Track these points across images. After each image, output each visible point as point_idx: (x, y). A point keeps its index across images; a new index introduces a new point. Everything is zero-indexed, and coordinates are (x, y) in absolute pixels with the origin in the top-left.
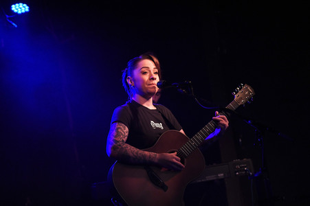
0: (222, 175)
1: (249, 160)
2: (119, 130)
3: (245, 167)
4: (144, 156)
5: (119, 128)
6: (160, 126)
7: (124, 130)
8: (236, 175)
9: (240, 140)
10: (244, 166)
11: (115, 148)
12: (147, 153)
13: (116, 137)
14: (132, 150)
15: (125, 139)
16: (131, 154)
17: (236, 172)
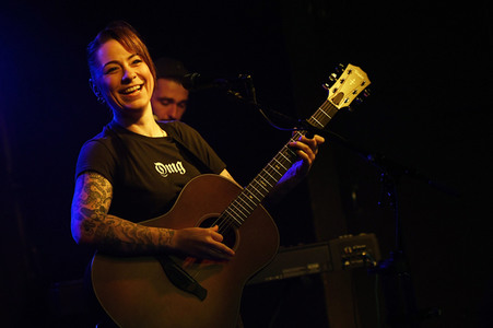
0: (317, 266)
1: (372, 235)
2: (93, 188)
3: (363, 249)
4: (149, 238)
5: (92, 183)
6: (178, 167)
7: (103, 188)
8: (344, 266)
9: (354, 196)
10: (361, 248)
11: (87, 226)
12: (153, 230)
13: (87, 202)
14: (123, 226)
15: (106, 205)
16: (121, 236)
17: (345, 260)
